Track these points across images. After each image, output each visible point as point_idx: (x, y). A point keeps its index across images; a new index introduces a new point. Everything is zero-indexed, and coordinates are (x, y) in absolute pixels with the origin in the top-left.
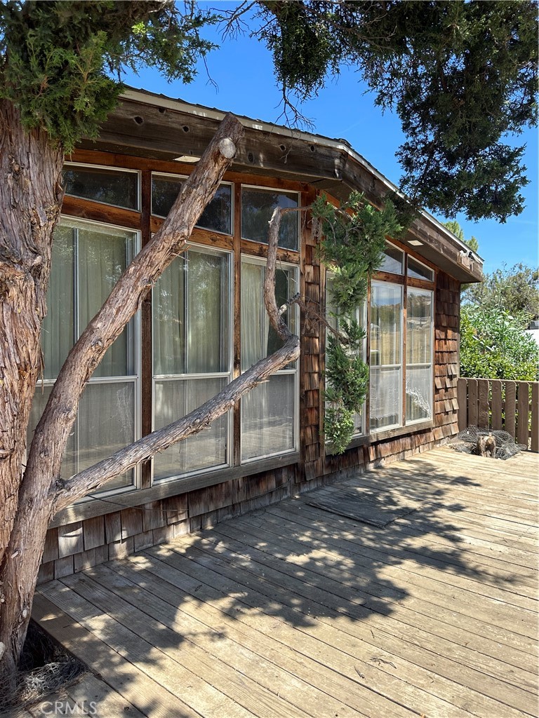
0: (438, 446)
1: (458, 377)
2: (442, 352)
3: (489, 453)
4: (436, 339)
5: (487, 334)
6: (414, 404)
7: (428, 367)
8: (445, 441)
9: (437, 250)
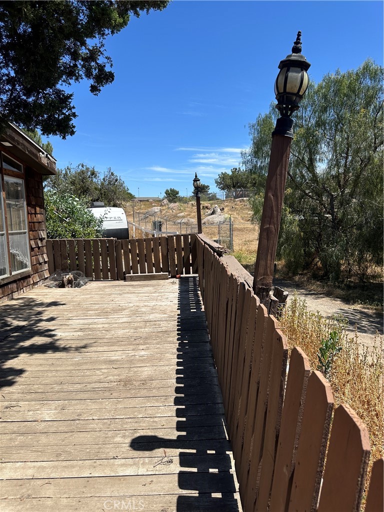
0: (36, 286)
1: (46, 239)
2: (34, 223)
3: (70, 285)
4: (28, 213)
5: (63, 210)
6: (17, 259)
7: (25, 233)
8: (41, 283)
9: (24, 151)
